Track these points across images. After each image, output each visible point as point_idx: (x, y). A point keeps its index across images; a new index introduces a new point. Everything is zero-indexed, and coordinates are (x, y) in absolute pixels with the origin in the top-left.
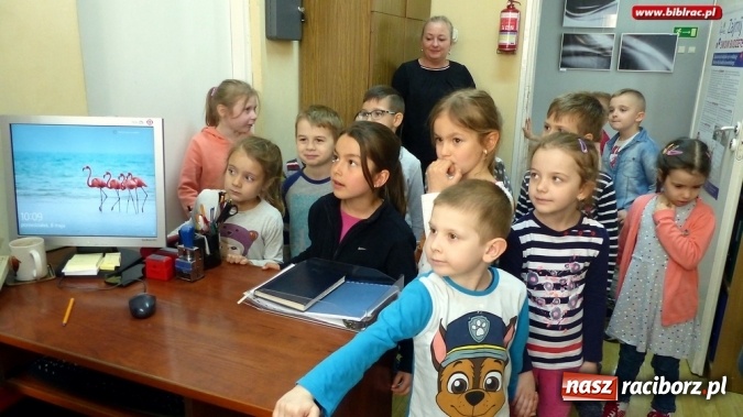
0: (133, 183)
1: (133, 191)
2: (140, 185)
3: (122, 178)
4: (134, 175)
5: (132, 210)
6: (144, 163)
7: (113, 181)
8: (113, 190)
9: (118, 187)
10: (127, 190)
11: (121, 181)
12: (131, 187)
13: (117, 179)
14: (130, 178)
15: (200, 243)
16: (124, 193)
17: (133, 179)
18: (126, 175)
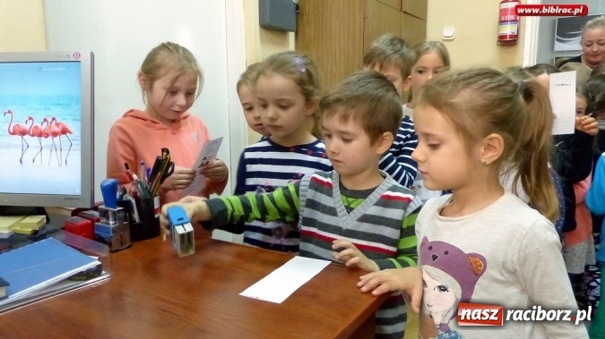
0: (57, 129)
1: (57, 139)
2: (65, 131)
3: (45, 124)
4: (59, 120)
5: (55, 162)
6: (69, 105)
7: (36, 127)
8: (36, 138)
9: (40, 135)
10: (50, 138)
11: (43, 127)
12: (55, 134)
13: (39, 125)
14: (53, 124)
15: (127, 205)
16: (47, 141)
17: (57, 125)
18: (50, 119)
